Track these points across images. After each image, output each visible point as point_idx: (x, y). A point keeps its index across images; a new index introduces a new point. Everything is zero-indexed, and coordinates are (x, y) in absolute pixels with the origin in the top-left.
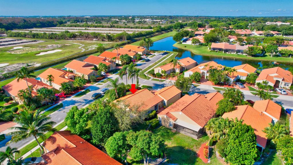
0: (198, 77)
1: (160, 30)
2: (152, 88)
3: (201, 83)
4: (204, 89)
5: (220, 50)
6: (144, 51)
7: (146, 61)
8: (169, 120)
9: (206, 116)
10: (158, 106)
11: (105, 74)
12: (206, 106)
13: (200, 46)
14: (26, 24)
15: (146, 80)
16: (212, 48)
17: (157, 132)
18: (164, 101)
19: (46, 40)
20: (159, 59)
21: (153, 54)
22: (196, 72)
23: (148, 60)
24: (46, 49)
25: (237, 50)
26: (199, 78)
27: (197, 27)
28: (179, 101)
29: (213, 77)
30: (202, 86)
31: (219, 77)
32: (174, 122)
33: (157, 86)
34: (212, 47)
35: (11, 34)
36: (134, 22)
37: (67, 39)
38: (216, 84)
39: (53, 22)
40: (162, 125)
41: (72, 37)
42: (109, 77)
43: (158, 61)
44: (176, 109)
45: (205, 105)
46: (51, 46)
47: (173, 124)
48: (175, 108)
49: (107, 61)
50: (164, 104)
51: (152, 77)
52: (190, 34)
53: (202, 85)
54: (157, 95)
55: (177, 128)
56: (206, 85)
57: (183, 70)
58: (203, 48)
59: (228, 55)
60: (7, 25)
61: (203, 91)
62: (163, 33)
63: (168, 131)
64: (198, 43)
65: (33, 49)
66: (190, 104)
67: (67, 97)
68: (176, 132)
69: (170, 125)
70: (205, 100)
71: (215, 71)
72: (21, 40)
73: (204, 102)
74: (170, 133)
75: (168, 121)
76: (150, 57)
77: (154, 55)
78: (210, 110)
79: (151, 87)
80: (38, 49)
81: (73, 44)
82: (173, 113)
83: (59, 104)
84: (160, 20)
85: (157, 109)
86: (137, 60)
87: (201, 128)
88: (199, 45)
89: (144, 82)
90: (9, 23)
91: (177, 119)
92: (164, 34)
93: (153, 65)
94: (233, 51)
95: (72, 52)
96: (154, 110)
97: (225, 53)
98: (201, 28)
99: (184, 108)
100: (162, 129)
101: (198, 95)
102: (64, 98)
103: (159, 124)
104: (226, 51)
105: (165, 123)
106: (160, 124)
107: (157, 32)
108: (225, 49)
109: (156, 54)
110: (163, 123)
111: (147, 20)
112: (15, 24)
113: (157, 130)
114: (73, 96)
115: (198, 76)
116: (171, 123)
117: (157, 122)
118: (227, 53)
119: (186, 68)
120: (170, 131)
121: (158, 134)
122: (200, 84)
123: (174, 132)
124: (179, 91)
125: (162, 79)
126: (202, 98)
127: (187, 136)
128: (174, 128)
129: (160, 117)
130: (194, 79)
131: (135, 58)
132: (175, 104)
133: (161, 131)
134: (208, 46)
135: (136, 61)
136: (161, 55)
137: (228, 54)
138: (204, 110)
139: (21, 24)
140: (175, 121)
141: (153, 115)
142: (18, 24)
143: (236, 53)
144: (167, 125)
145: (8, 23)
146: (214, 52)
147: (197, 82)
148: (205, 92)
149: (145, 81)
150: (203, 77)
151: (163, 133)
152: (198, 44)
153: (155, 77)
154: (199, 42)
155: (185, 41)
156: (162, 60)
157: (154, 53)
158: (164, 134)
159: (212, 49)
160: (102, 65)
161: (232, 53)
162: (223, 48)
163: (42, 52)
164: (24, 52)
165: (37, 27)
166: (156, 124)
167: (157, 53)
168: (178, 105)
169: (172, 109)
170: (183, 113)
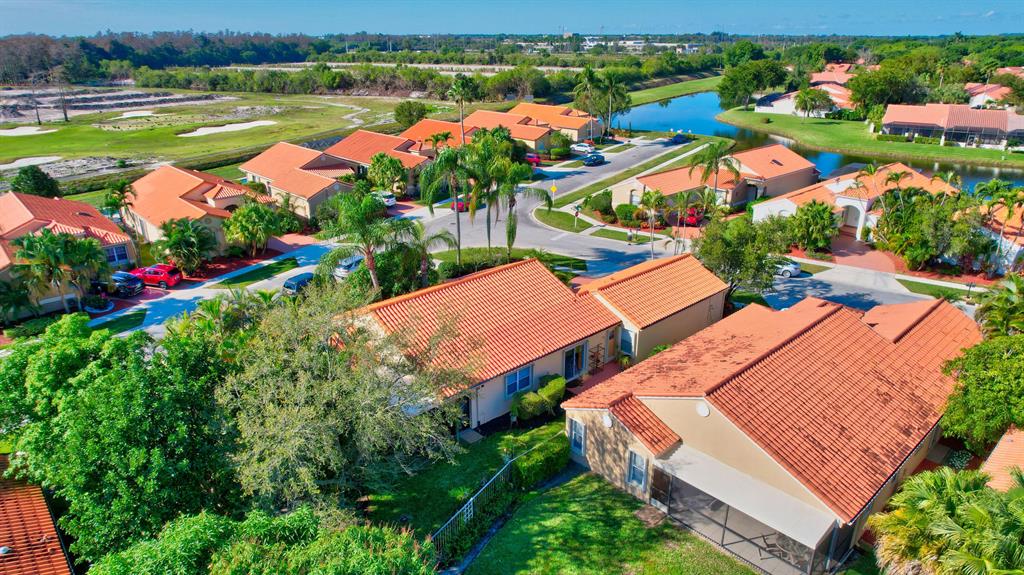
0: (824, 228)
1: (671, 69)
2: (584, 268)
3: (837, 258)
4: (853, 287)
5: (928, 131)
6: (587, 126)
7: (588, 165)
8: (625, 445)
9: (874, 439)
10: (587, 354)
11: (392, 202)
12: (871, 377)
13: (833, 121)
14: (208, 51)
15: (566, 233)
16: (887, 125)
17: (545, 510)
18: (625, 332)
19: (249, 95)
20: (645, 157)
21: (626, 143)
22: (814, 202)
23: (599, 162)
24: (225, 118)
25: (1013, 133)
26: (827, 232)
27: (823, 61)
28: (706, 333)
29: (903, 232)
30: (843, 274)
31: (936, 227)
32: (659, 464)
33: (613, 261)
34: (885, 120)
35: (147, 78)
36: (578, 50)
37: (321, 94)
38: (916, 267)
39: (296, 46)
40: (587, 469)
41: (339, 87)
42: (407, 214)
43: (640, 166)
44: (680, 381)
45: (868, 369)
46: (247, 110)
47: (651, 472)
48: (674, 373)
49: (415, 153)
50: (626, 345)
51: (596, 223)
52: (789, 79)
53: (838, 266)
54: (587, 293)
55: (672, 500)
56: (859, 269)
57: (746, 195)
58: (847, 128)
59: (965, 152)
60: (149, 55)
61: (844, 293)
62: (681, 81)
63: (618, 513)
64: (824, 108)
65: (183, 117)
66: (768, 355)
67: (180, 284)
68: (666, 526)
69: (634, 474)
70: (863, 340)
71: (914, 199)
72: (166, 94)
73: (862, 352)
74: (625, 531)
75: (621, 448)
76: (607, 152)
77: (630, 146)
78: (900, 401)
79: (584, 261)
80: (198, 119)
81: (330, 106)
82: (660, 406)
83: (130, 311)
84: (675, 45)
85: (579, 370)
86: (553, 157)
87: (842, 521)
88: (827, 116)
89: (554, 239)
90: (154, 48)
91: (680, 441)
92: (684, 83)
93: (614, 178)
94: (992, 135)
95: (311, 127)
96: (556, 376)
97: (951, 145)
98: (838, 63)
99: (727, 374)
100: (582, 492)
101: (823, 305)
102: (169, 287)
103: (565, 464)
104: (957, 135)
105: (603, 460)
106: (575, 459)
107: (659, 74)
108: (952, 126)
109: (636, 141)
110: (592, 459)
111: (629, 43)
112: (174, 50)
113: (550, 500)
114: (213, 283)
115: (821, 222)
116: (640, 465)
117: (557, 448)
118: (962, 145)
119: (765, 188)
120: (626, 514)
121: (548, 523)
122: (831, 261)
123: (652, 523)
124: (717, 285)
125: (641, 233)
126: (847, 324)
127: (732, 565)
128: (655, 495)
129: (578, 419)
130: (803, 237)
131: (541, 151)
132: (680, 350)
133: (574, 507)
134: (866, 122)
135: (543, 162)
136: (660, 146)
137: (965, 149)
138: (861, 397)
139: (193, 51)
140: (665, 456)
141: (543, 403)
142: (181, 52)
143: (1009, 145)
144: (617, 471)
145: (151, 46)
146: (898, 140)
147: (818, 250)
148: (859, 303)
149: (560, 237)
150: (847, 232)
151: (577, 526)
152: (823, 114)
153: (613, 222)
154: (830, 104)
155: (767, 101)
156: (657, 162)
157: (631, 137)
158: (583, 531)
159: (887, 131)
160: (386, 161)
161: (987, 147)
162: (943, 122)
163: (205, 126)
164: (145, 127)
165: (240, 61)
166: (548, 460)
167: (644, 139)
168: (697, 358)
169: (657, 380)
170: (722, 406)
